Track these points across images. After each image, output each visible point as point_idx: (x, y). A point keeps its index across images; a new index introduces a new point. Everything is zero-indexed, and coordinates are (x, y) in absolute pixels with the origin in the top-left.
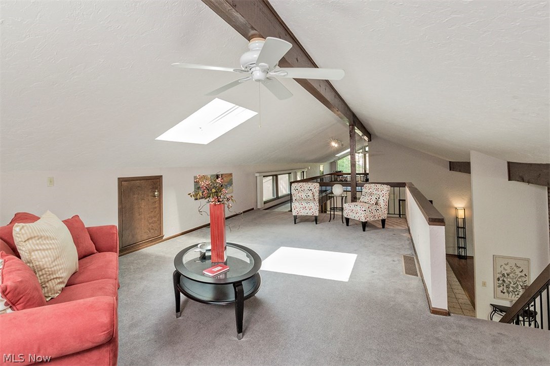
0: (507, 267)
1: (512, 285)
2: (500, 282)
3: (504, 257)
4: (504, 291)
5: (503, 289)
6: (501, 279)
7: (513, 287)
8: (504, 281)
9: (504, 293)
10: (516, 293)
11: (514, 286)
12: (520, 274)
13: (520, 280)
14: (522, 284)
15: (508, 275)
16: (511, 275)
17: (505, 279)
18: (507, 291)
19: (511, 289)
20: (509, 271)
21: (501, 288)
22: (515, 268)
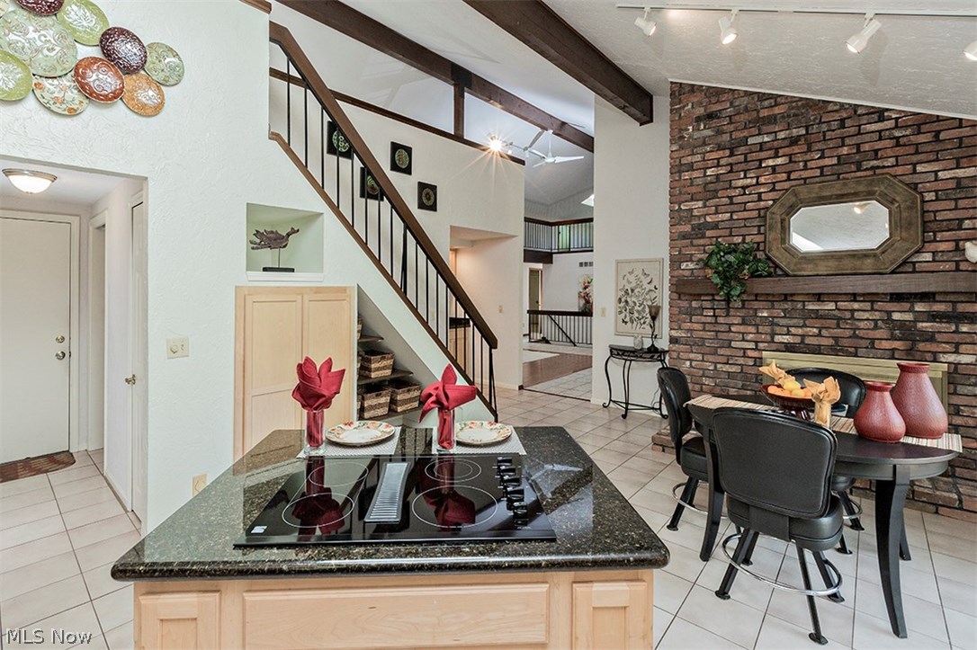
0: (632, 278)
1: (637, 308)
2: (622, 305)
3: (629, 262)
4: (627, 319)
5: (626, 316)
6: (623, 300)
7: (638, 311)
8: (626, 302)
9: (626, 322)
10: (642, 321)
11: (640, 309)
12: (649, 287)
13: (648, 297)
14: (650, 303)
15: (632, 291)
16: (636, 291)
17: (629, 299)
18: (631, 319)
19: (636, 315)
20: (633, 285)
21: (623, 315)
22: (642, 277)
